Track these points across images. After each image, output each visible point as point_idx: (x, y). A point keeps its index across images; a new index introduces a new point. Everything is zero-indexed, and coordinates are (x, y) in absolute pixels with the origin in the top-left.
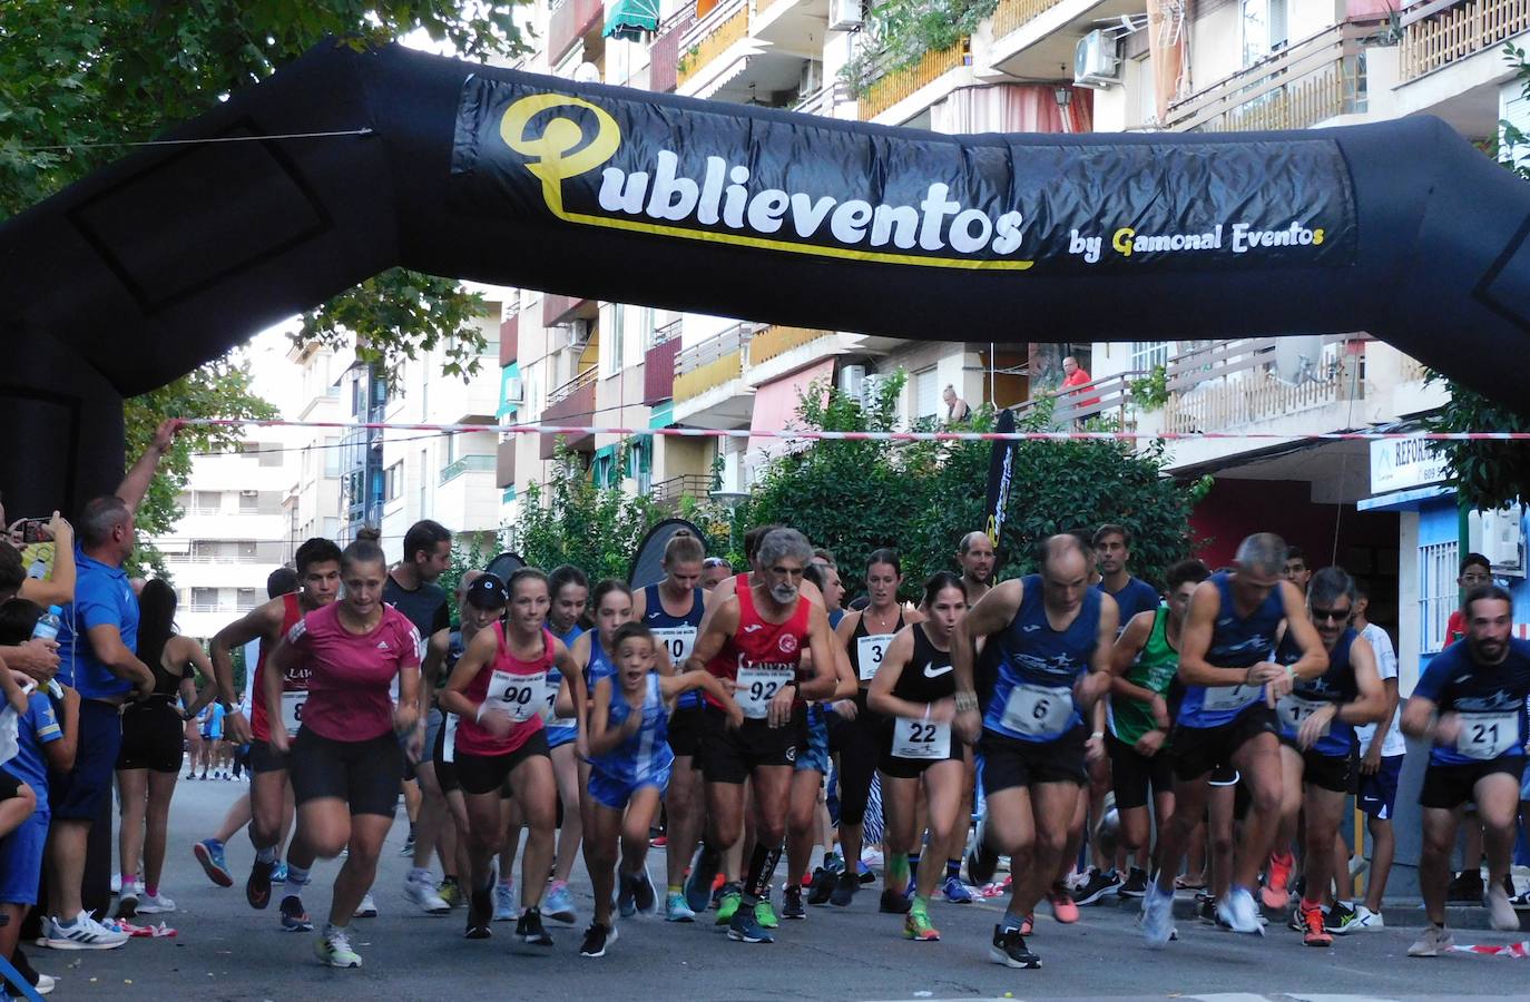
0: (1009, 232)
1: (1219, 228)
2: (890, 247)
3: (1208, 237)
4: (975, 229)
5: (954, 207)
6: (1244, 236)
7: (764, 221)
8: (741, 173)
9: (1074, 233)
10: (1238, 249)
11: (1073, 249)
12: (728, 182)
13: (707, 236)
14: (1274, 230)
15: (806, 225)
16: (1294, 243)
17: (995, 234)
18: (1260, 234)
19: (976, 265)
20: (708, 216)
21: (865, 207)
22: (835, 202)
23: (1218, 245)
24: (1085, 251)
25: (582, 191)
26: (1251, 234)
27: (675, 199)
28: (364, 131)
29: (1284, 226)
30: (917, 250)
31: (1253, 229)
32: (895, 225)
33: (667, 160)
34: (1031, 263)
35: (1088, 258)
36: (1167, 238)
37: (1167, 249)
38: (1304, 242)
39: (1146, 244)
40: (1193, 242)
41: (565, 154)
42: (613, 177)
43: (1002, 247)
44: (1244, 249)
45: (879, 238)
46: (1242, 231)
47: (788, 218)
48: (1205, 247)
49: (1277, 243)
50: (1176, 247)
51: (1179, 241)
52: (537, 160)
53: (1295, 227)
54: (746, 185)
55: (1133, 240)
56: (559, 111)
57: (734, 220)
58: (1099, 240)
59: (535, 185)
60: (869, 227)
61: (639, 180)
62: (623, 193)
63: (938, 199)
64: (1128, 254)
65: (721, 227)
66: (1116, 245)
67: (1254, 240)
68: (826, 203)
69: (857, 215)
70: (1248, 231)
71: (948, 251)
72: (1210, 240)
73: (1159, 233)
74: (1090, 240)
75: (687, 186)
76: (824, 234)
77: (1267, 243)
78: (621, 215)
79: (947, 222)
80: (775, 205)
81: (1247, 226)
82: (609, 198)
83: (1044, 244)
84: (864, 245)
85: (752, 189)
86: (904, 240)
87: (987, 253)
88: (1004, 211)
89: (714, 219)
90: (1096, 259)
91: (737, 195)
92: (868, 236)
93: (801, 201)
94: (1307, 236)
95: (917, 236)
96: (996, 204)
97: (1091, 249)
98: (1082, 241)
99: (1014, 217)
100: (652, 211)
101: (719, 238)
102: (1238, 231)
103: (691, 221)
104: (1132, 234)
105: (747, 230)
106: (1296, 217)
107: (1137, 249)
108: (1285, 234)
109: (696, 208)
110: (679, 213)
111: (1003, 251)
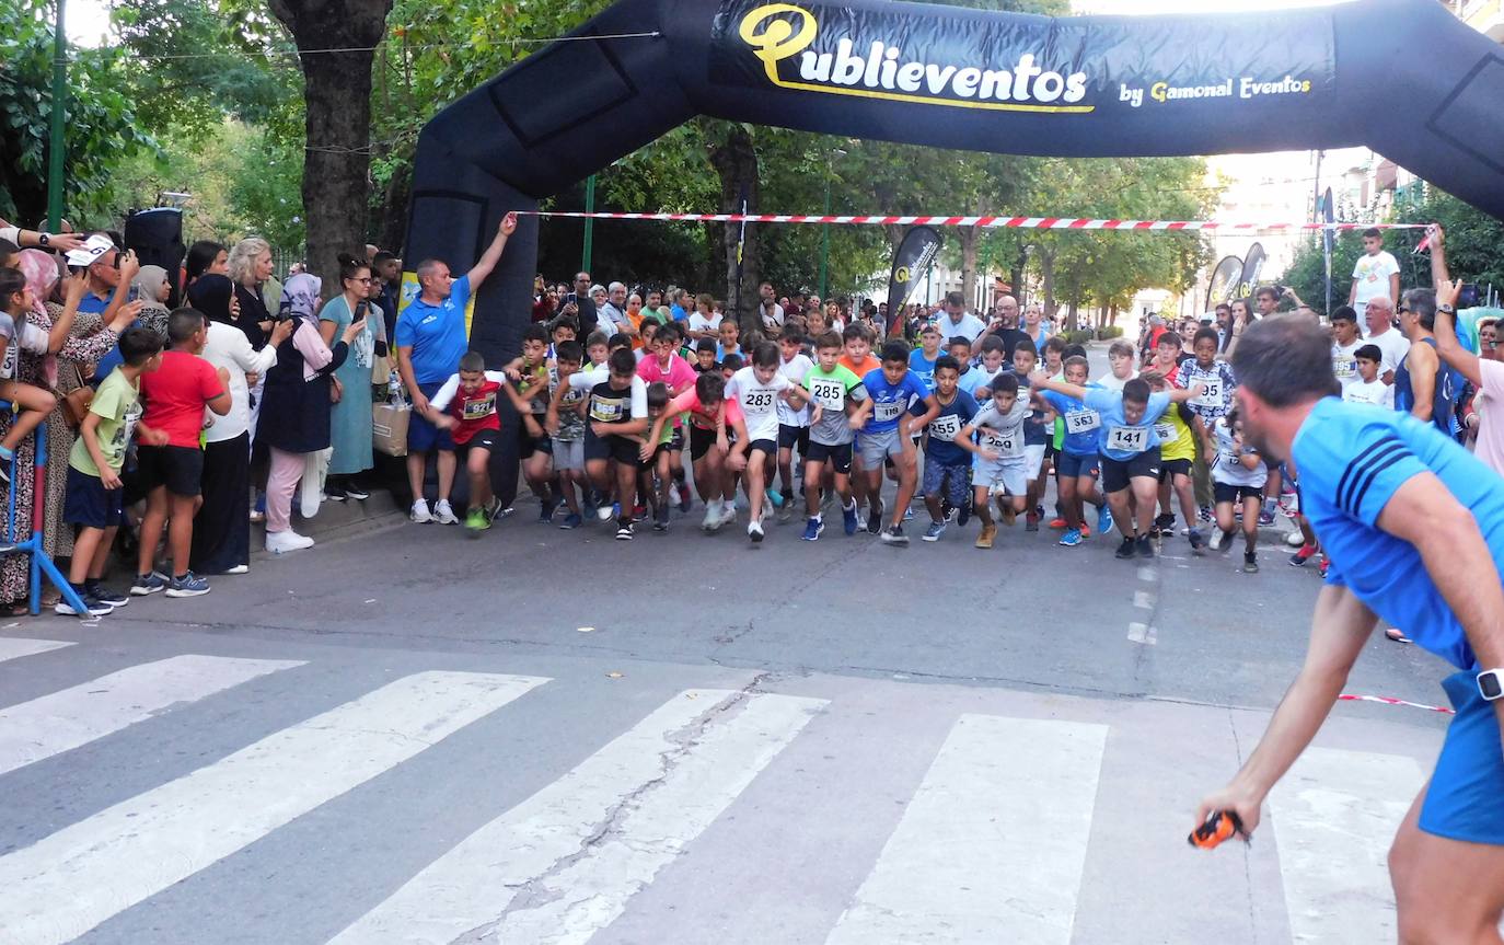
0: (1076, 88)
1: (1230, 82)
2: (993, 99)
3: (1222, 88)
4: (1051, 85)
5: (1037, 71)
6: (1249, 86)
7: (908, 82)
8: (893, 52)
9: (1123, 86)
10: (1244, 95)
11: (1122, 98)
12: (884, 58)
13: (871, 94)
14: (1272, 82)
15: (936, 85)
16: (1287, 91)
17: (1065, 89)
18: (1260, 85)
19: (1053, 109)
20: (871, 81)
21: (976, 73)
22: (954, 69)
23: (1230, 93)
24: (1131, 99)
25: (790, 67)
26: (1254, 85)
27: (850, 70)
28: (654, 34)
29: (1280, 79)
30: (1012, 101)
31: (1256, 81)
32: (996, 83)
33: (845, 45)
34: (1093, 108)
35: (1133, 104)
36: (1191, 89)
37: (1191, 96)
38: (1295, 90)
39: (1174, 93)
40: (1210, 91)
41: (778, 44)
42: (809, 58)
43: (1069, 97)
44: (1249, 96)
45: (985, 93)
46: (1248, 83)
47: (924, 81)
48: (1219, 95)
49: (1274, 91)
50: (1198, 95)
51: (1200, 91)
52: (762, 48)
53: (1288, 79)
54: (896, 60)
55: (1166, 91)
57: (888, 83)
58: (1141, 91)
59: (761, 64)
60: (978, 86)
61: (826, 59)
62: (815, 68)
63: (1026, 65)
64: (1162, 100)
65: (879, 88)
66: (1154, 94)
67: (1256, 90)
68: (950, 70)
69: (971, 78)
70: (1252, 83)
71: (1033, 101)
72: (1225, 90)
73: (1187, 85)
74: (1135, 91)
75: (858, 63)
76: (947, 91)
77: (1266, 91)
78: (815, 82)
79: (1032, 81)
80: (915, 73)
81: (1251, 79)
82: (807, 71)
83: (1102, 93)
84: (975, 98)
85: (900, 63)
87: (1060, 101)
88: (1074, 72)
89: (875, 83)
90: (1139, 104)
91: (890, 67)
92: (978, 91)
93: (932, 70)
94: (1297, 86)
95: (1011, 92)
96: (1070, 68)
97: (1136, 97)
98: (1129, 92)
99: (1081, 77)
100: (835, 79)
101: (879, 95)
102: (1244, 84)
103: (860, 85)
104: (1165, 86)
105: (897, 90)
106: (1288, 73)
107: (1169, 96)
108: (1280, 85)
109: (863, 75)
110: (853, 79)
111: (1072, 101)
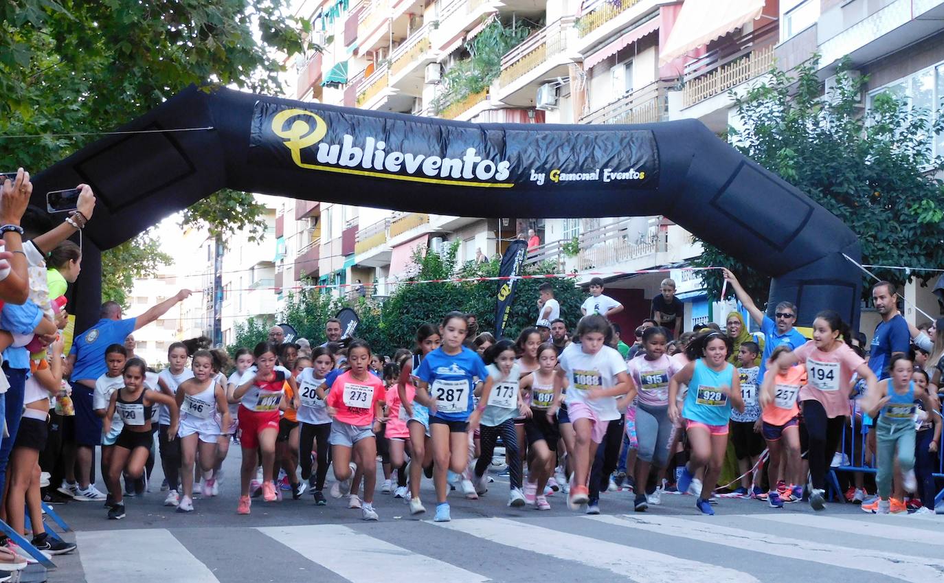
0: (503, 170)
1: (598, 171)
2: (449, 178)
3: (593, 174)
4: (488, 169)
5: (478, 159)
6: (609, 175)
7: (392, 166)
8: (382, 145)
9: (533, 171)
10: (606, 180)
11: (532, 179)
12: (376, 149)
13: (366, 173)
14: (623, 172)
15: (411, 168)
16: (631, 178)
17: (497, 171)
18: (616, 174)
19: (488, 185)
20: (367, 164)
21: (438, 159)
22: (424, 157)
23: (597, 178)
24: (537, 180)
25: (309, 154)
26: (612, 173)
27: (352, 157)
28: (210, 128)
29: (627, 170)
30: (462, 179)
31: (613, 171)
32: (451, 167)
33: (348, 139)
34: (513, 185)
35: (538, 183)
36: (574, 175)
37: (574, 179)
38: (636, 178)
39: (565, 177)
40: (586, 177)
41: (301, 137)
42: (323, 147)
43: (499, 177)
44: (609, 180)
45: (444, 174)
46: (608, 172)
47: (403, 165)
48: (591, 179)
49: (623, 178)
50: (578, 179)
51: (580, 176)
52: (289, 140)
53: (632, 171)
54: (384, 150)
55: (559, 175)
56: (299, 117)
57: (379, 166)
58: (544, 175)
59: (288, 151)
60: (440, 168)
61: (335, 148)
62: (328, 155)
63: (471, 155)
64: (557, 181)
65: (373, 169)
66: (552, 177)
67: (613, 176)
68: (420, 158)
69: (435, 163)
70: (610, 172)
71: (475, 179)
72: (594, 176)
73: (571, 172)
74: (540, 175)
75: (357, 151)
76: (419, 172)
77: (619, 178)
78: (327, 164)
79: (475, 166)
80: (397, 159)
81: (610, 170)
82: (322, 157)
83: (519, 176)
84: (438, 176)
85: (387, 152)
86: (456, 174)
87: (493, 180)
88: (501, 161)
89: (370, 166)
90: (542, 183)
91: (380, 155)
92: (439, 173)
93: (409, 157)
94: (637, 175)
95: (462, 173)
96: (498, 157)
97: (539, 178)
98: (536, 175)
99: (505, 164)
100: (342, 163)
101: (372, 174)
102: (606, 172)
103: (359, 167)
104: (559, 172)
105: (385, 171)
106: (632, 167)
107: (561, 179)
108: (627, 174)
109: (361, 161)
110: (354, 163)
111: (501, 179)
